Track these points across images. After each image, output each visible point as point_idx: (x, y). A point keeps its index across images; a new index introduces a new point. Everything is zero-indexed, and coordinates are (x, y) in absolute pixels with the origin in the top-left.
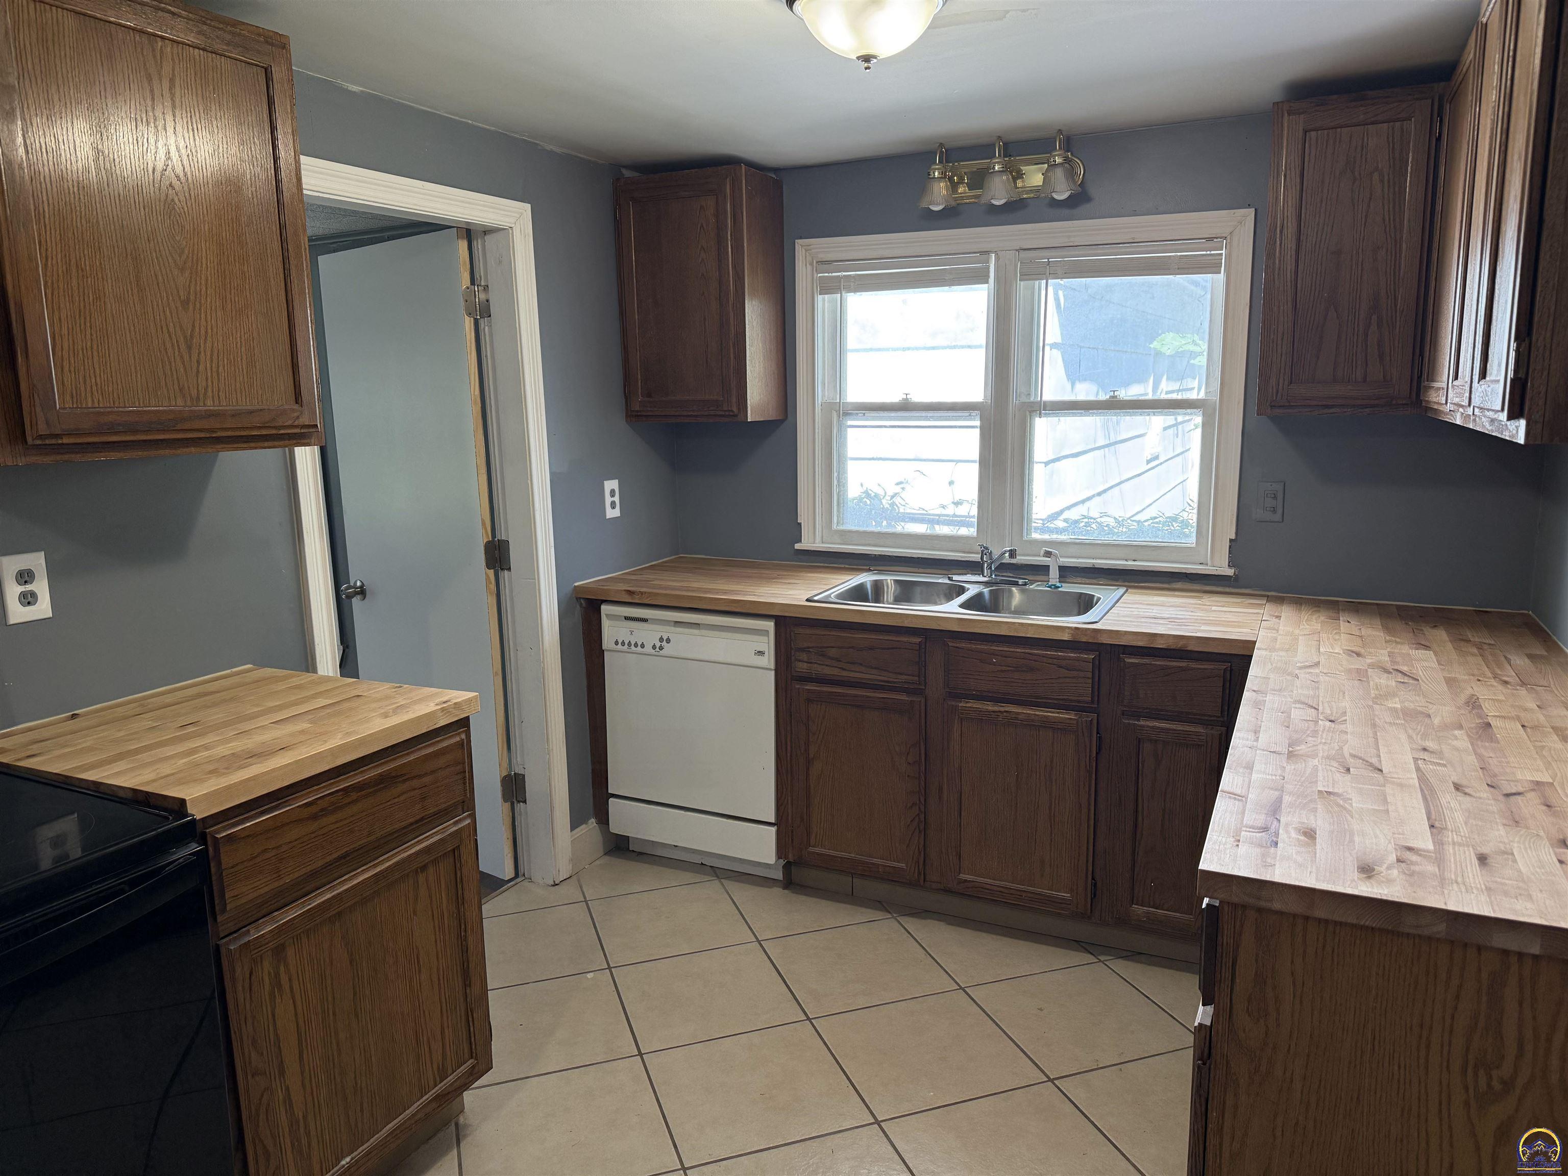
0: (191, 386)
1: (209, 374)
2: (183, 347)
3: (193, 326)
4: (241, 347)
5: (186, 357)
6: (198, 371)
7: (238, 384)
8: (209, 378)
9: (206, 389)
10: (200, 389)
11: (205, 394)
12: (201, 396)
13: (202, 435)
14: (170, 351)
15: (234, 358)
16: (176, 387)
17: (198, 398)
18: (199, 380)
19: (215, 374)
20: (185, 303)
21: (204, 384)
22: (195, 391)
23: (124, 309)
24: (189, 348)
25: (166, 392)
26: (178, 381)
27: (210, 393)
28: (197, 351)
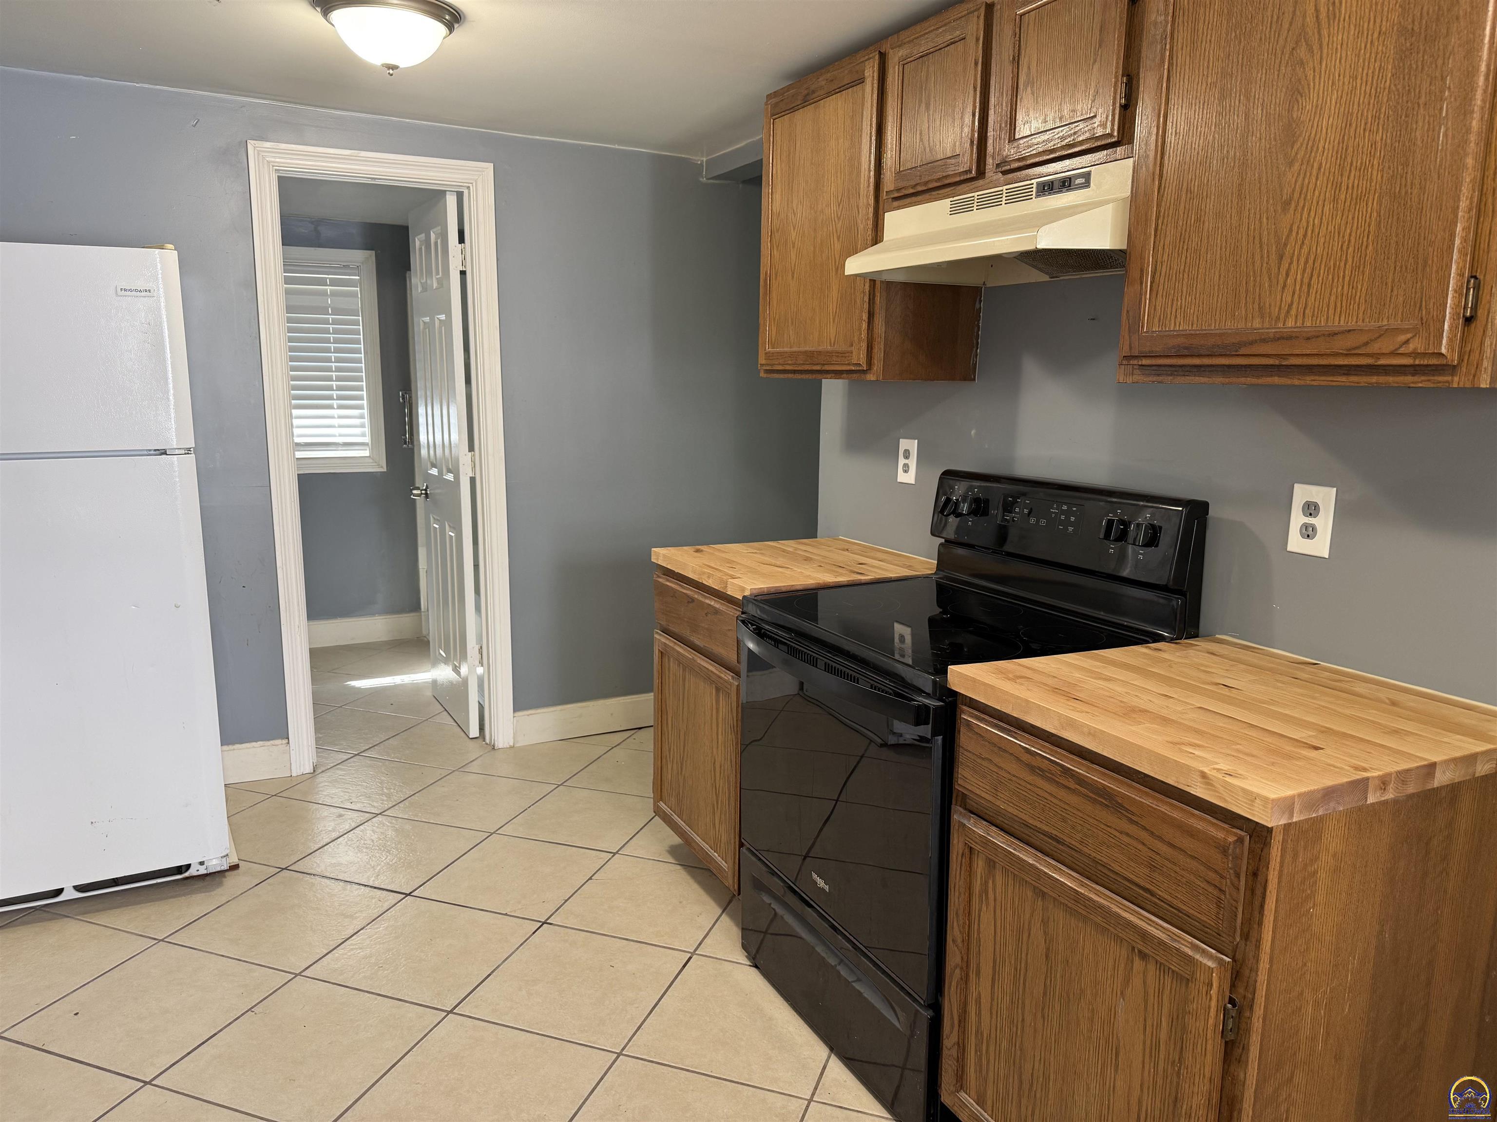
0: (1273, 304)
1: (1298, 288)
2: (1273, 256)
3: (1291, 230)
4: (1348, 248)
5: (1274, 271)
6: (1285, 286)
7: (1333, 298)
8: (1297, 292)
9: (1290, 306)
10: (1283, 306)
11: (1288, 312)
12: (1282, 316)
13: (1271, 361)
14: (1258, 263)
15: (1335, 265)
16: (1256, 306)
17: (1278, 318)
18: (1284, 295)
19: (1305, 288)
20: (1287, 204)
21: (1289, 299)
22: (1277, 309)
23: (1220, 225)
24: (1281, 257)
25: (1244, 312)
26: (1260, 299)
27: (1293, 312)
28: (1289, 261)
